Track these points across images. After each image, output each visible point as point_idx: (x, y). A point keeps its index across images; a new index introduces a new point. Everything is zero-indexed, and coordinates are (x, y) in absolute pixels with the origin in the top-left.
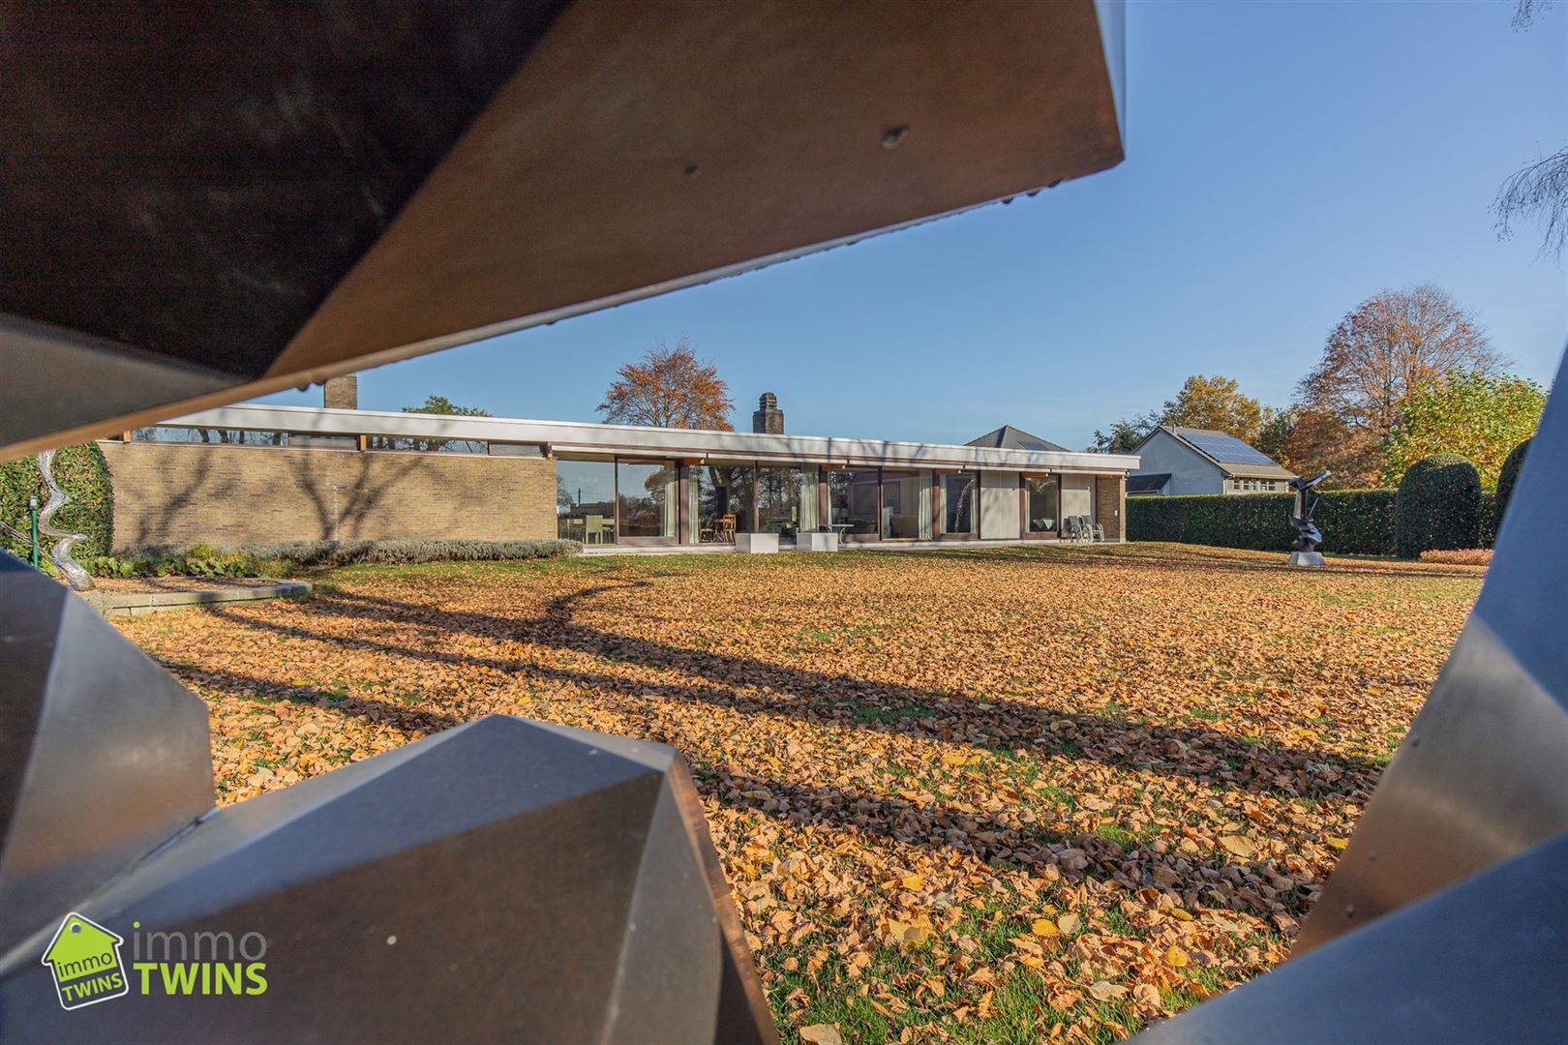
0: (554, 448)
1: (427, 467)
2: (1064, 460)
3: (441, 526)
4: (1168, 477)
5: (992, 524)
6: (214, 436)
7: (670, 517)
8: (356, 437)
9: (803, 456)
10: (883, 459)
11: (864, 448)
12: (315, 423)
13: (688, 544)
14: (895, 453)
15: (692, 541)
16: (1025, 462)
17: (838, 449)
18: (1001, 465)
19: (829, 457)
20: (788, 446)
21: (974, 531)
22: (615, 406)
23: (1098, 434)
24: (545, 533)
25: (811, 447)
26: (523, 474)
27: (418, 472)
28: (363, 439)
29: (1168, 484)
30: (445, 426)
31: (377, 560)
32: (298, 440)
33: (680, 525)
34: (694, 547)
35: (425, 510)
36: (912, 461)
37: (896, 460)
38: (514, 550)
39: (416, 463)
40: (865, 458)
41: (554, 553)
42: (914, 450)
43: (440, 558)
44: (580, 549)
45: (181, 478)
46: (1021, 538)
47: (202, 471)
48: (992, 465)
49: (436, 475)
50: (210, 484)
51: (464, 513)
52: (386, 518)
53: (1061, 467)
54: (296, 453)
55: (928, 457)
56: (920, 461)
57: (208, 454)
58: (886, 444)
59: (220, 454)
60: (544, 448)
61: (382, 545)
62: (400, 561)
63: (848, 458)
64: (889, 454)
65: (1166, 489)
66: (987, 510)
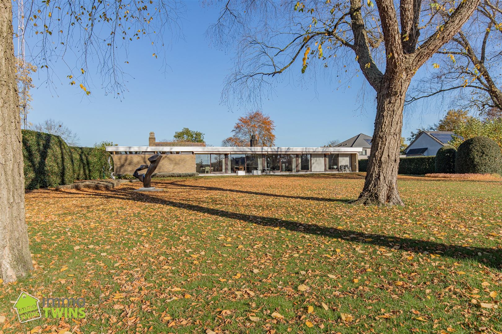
0: (195, 153)
1: (168, 158)
2: (335, 150)
3: (171, 170)
4: (426, 149)
5: (315, 167)
6: (128, 153)
7: (224, 167)
8: (154, 152)
9: (255, 152)
10: (277, 152)
11: (272, 149)
12: (146, 150)
13: (228, 173)
14: (281, 150)
15: (229, 173)
16: (321, 151)
17: (265, 150)
18: (314, 152)
19: (262, 152)
20: (251, 149)
21: (310, 169)
22: (237, 130)
23: (412, 133)
24: (193, 171)
25: (257, 150)
26: (188, 158)
27: (166, 159)
28: (156, 152)
29: (427, 150)
30: (171, 149)
31: (158, 177)
32: (143, 153)
33: (226, 169)
34: (230, 174)
35: (168, 166)
36: (286, 152)
37: (281, 152)
38: (184, 175)
39: (166, 157)
40: (272, 152)
41: (192, 175)
42: (287, 149)
43: (170, 176)
44: (198, 174)
45: (122, 161)
46: (325, 171)
47: (126, 160)
48: (311, 152)
49: (170, 159)
50: (128, 162)
51: (175, 167)
52: (160, 168)
53: (334, 152)
54: (143, 155)
55: (291, 150)
56: (288, 152)
57: (127, 156)
58: (278, 148)
59: (129, 156)
60: (193, 153)
61: (158, 174)
62: (162, 177)
63: (267, 152)
64: (279, 150)
65: (425, 153)
66: (313, 164)
